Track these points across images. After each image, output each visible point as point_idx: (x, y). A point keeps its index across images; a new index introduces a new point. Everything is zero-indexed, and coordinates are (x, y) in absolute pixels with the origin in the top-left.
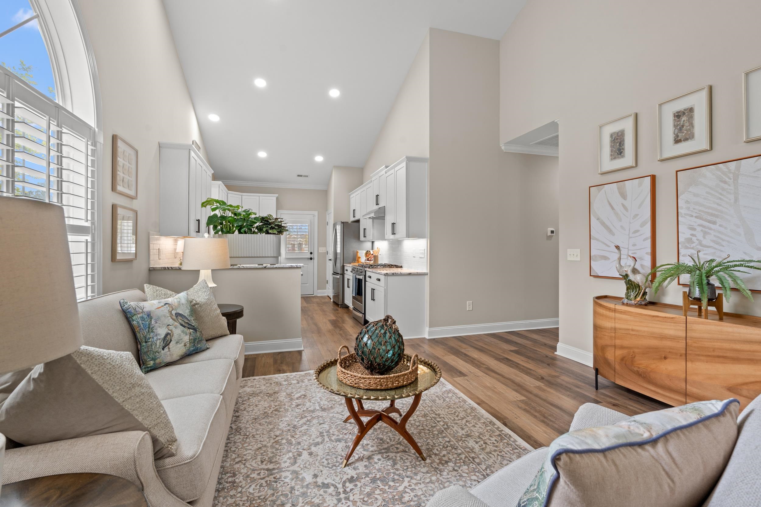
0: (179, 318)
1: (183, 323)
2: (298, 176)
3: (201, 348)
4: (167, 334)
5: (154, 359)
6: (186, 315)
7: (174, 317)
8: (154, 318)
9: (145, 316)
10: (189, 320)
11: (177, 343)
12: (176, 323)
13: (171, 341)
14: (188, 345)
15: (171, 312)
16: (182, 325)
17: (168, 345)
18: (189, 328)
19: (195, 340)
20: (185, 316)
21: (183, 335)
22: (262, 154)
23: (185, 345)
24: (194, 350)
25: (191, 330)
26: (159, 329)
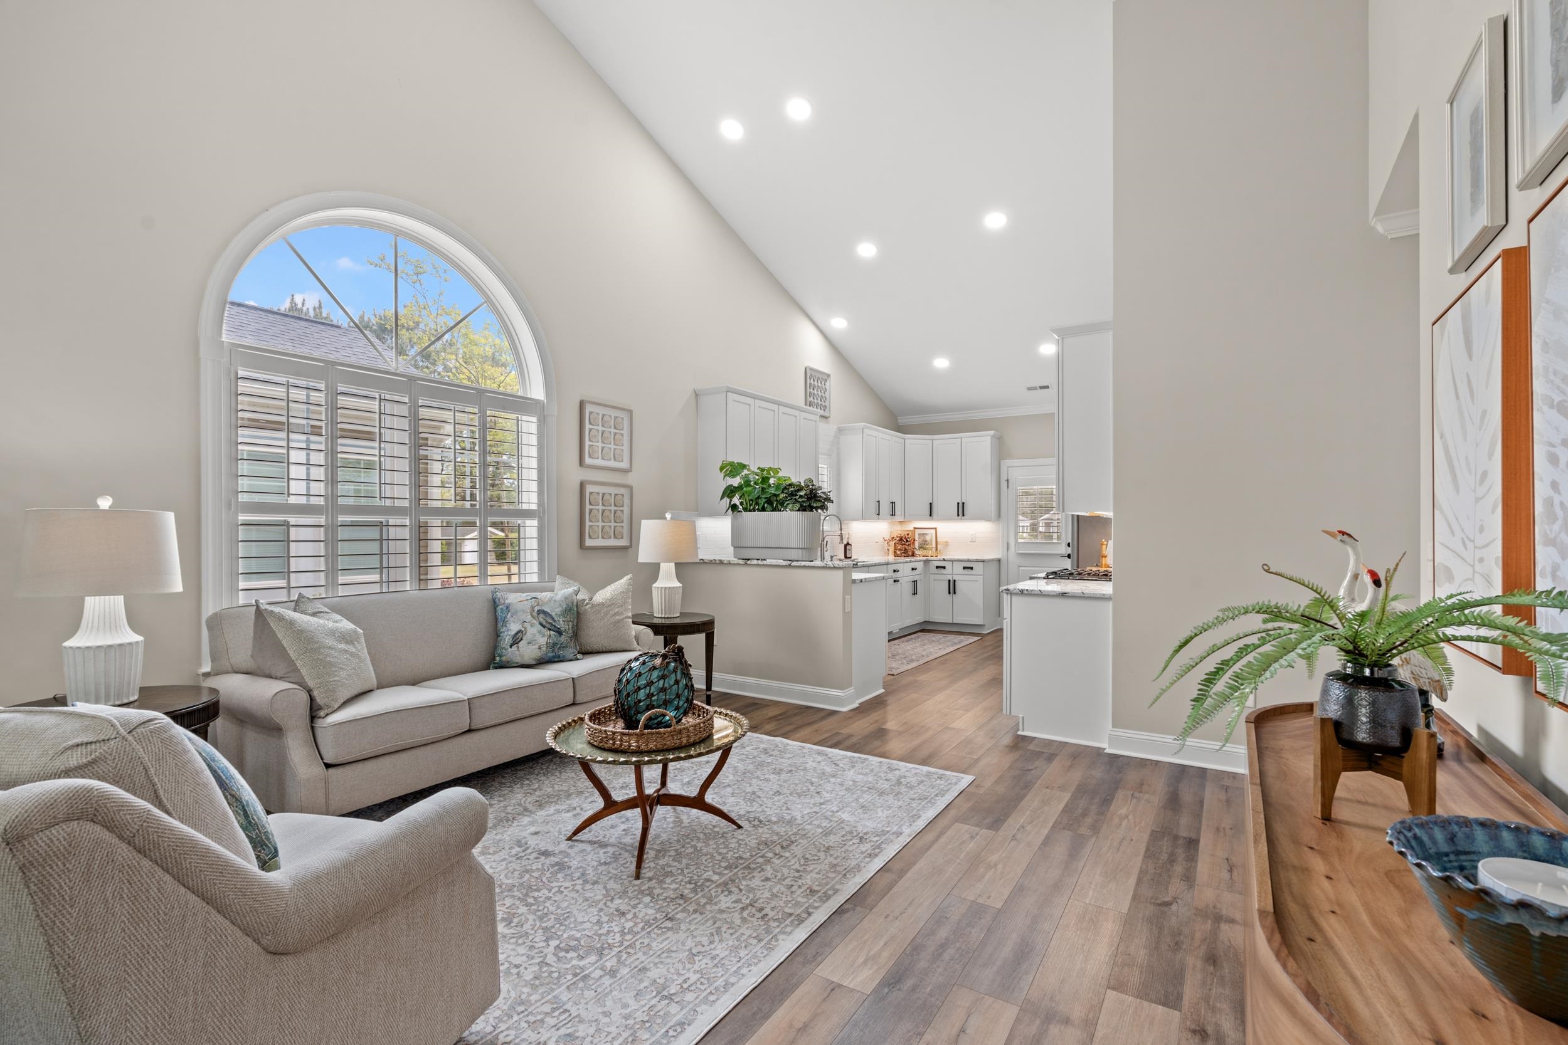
0: (541, 615)
1: (544, 623)
2: (1030, 389)
3: (564, 657)
4: (520, 631)
5: (500, 656)
6: (553, 614)
7: (535, 614)
8: (512, 611)
9: (505, 608)
10: (555, 621)
11: (529, 643)
12: (534, 621)
13: (522, 639)
14: (544, 649)
15: (533, 608)
16: (541, 624)
17: (518, 643)
18: (550, 630)
19: (554, 644)
20: (550, 615)
21: (538, 636)
22: (941, 363)
23: (540, 648)
24: (554, 657)
25: (552, 633)
26: (512, 624)
